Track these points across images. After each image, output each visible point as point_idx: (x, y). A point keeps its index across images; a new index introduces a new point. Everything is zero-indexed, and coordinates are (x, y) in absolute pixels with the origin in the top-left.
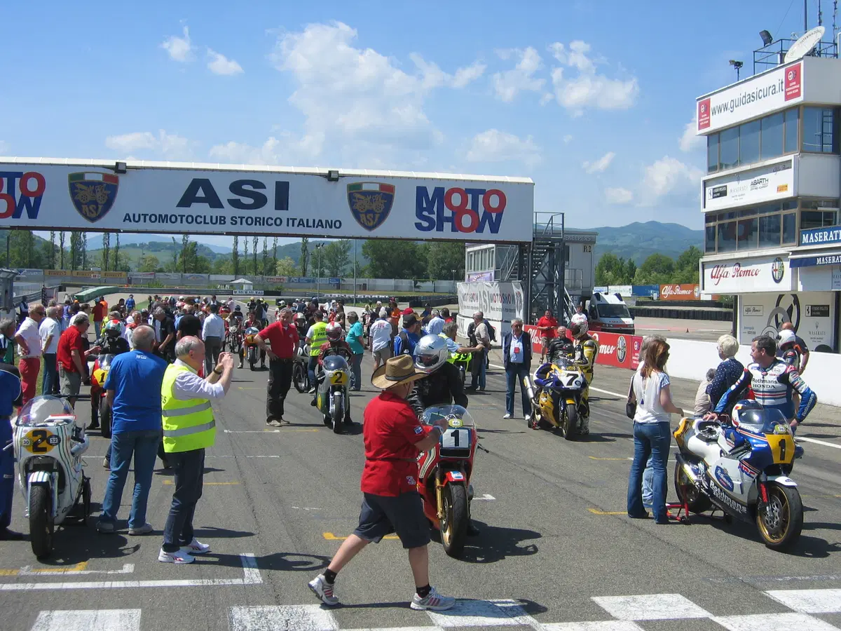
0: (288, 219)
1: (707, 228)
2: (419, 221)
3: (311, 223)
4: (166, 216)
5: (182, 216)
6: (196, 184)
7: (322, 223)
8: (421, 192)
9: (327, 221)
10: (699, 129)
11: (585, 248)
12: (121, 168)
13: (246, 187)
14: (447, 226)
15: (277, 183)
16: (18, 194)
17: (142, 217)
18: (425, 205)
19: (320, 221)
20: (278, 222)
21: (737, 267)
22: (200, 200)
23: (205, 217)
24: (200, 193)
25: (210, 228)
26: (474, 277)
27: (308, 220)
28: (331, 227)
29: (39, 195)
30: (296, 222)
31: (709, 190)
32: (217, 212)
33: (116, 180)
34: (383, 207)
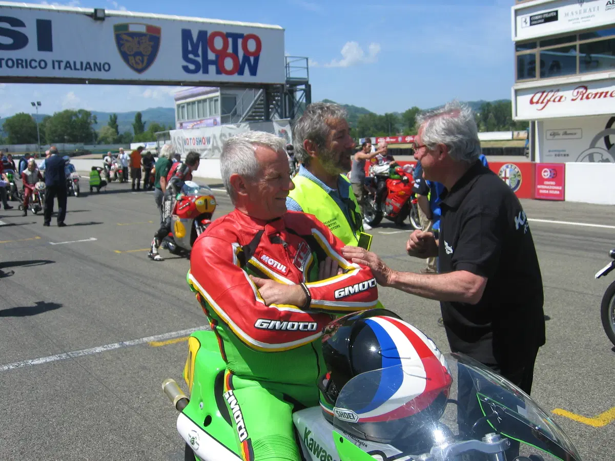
0: (53, 61)
1: (520, 56)
2: (185, 64)
3: (78, 66)
7: (90, 66)
8: (186, 34)
9: (95, 64)
13: (3, 25)
14: (212, 68)
15: (38, 22)
18: (190, 48)
19: (88, 63)
20: (43, 64)
26: (185, 125)
27: (75, 63)
28: (100, 70)
30: (63, 65)
31: (523, 18)
34: (150, 49)
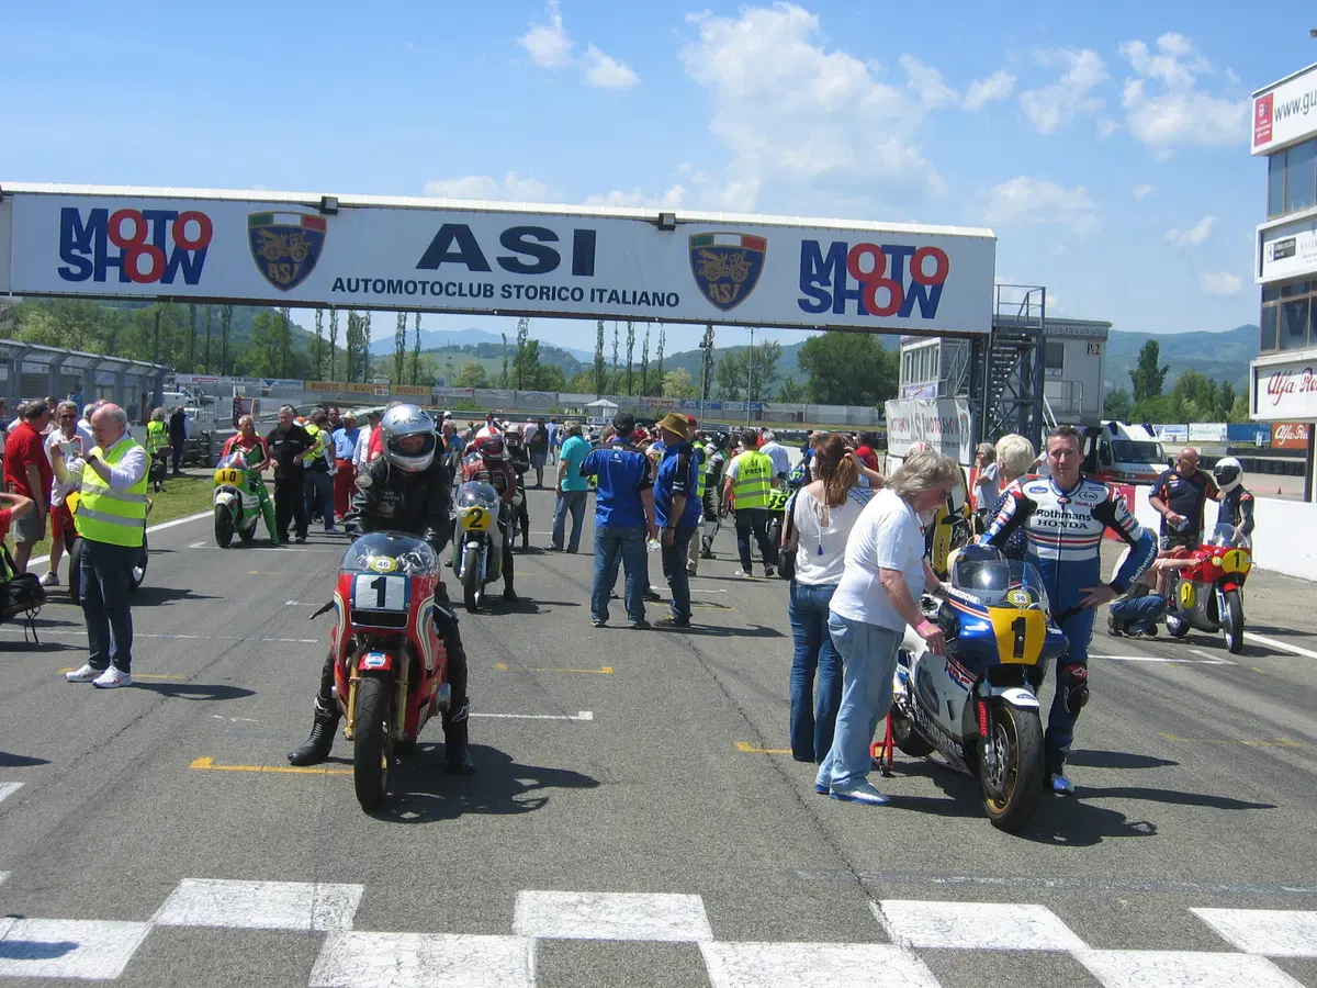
0: (593, 290)
1: (1265, 311)
2: (804, 296)
3: (629, 298)
4: (400, 282)
5: (424, 284)
6: (448, 232)
7: (647, 297)
8: (810, 249)
9: (655, 295)
10: (1256, 144)
11: (1089, 347)
12: (330, 206)
13: (527, 238)
14: (851, 305)
15: (577, 232)
16: (170, 246)
17: (362, 284)
18: (814, 271)
19: (645, 294)
20: (577, 294)
21: (1308, 374)
22: (454, 258)
23: (461, 285)
24: (454, 247)
25: (469, 302)
26: (911, 393)
27: (624, 293)
28: (661, 304)
29: (202, 248)
30: (606, 296)
31: (1269, 246)
32: (479, 278)
33: (322, 224)
34: (746, 272)
